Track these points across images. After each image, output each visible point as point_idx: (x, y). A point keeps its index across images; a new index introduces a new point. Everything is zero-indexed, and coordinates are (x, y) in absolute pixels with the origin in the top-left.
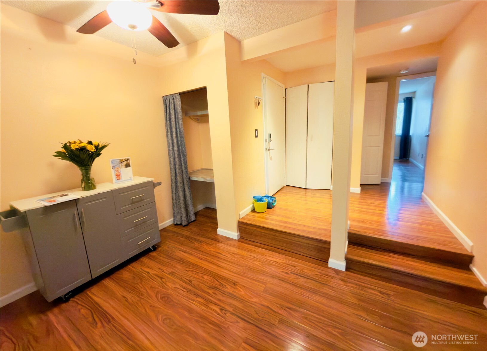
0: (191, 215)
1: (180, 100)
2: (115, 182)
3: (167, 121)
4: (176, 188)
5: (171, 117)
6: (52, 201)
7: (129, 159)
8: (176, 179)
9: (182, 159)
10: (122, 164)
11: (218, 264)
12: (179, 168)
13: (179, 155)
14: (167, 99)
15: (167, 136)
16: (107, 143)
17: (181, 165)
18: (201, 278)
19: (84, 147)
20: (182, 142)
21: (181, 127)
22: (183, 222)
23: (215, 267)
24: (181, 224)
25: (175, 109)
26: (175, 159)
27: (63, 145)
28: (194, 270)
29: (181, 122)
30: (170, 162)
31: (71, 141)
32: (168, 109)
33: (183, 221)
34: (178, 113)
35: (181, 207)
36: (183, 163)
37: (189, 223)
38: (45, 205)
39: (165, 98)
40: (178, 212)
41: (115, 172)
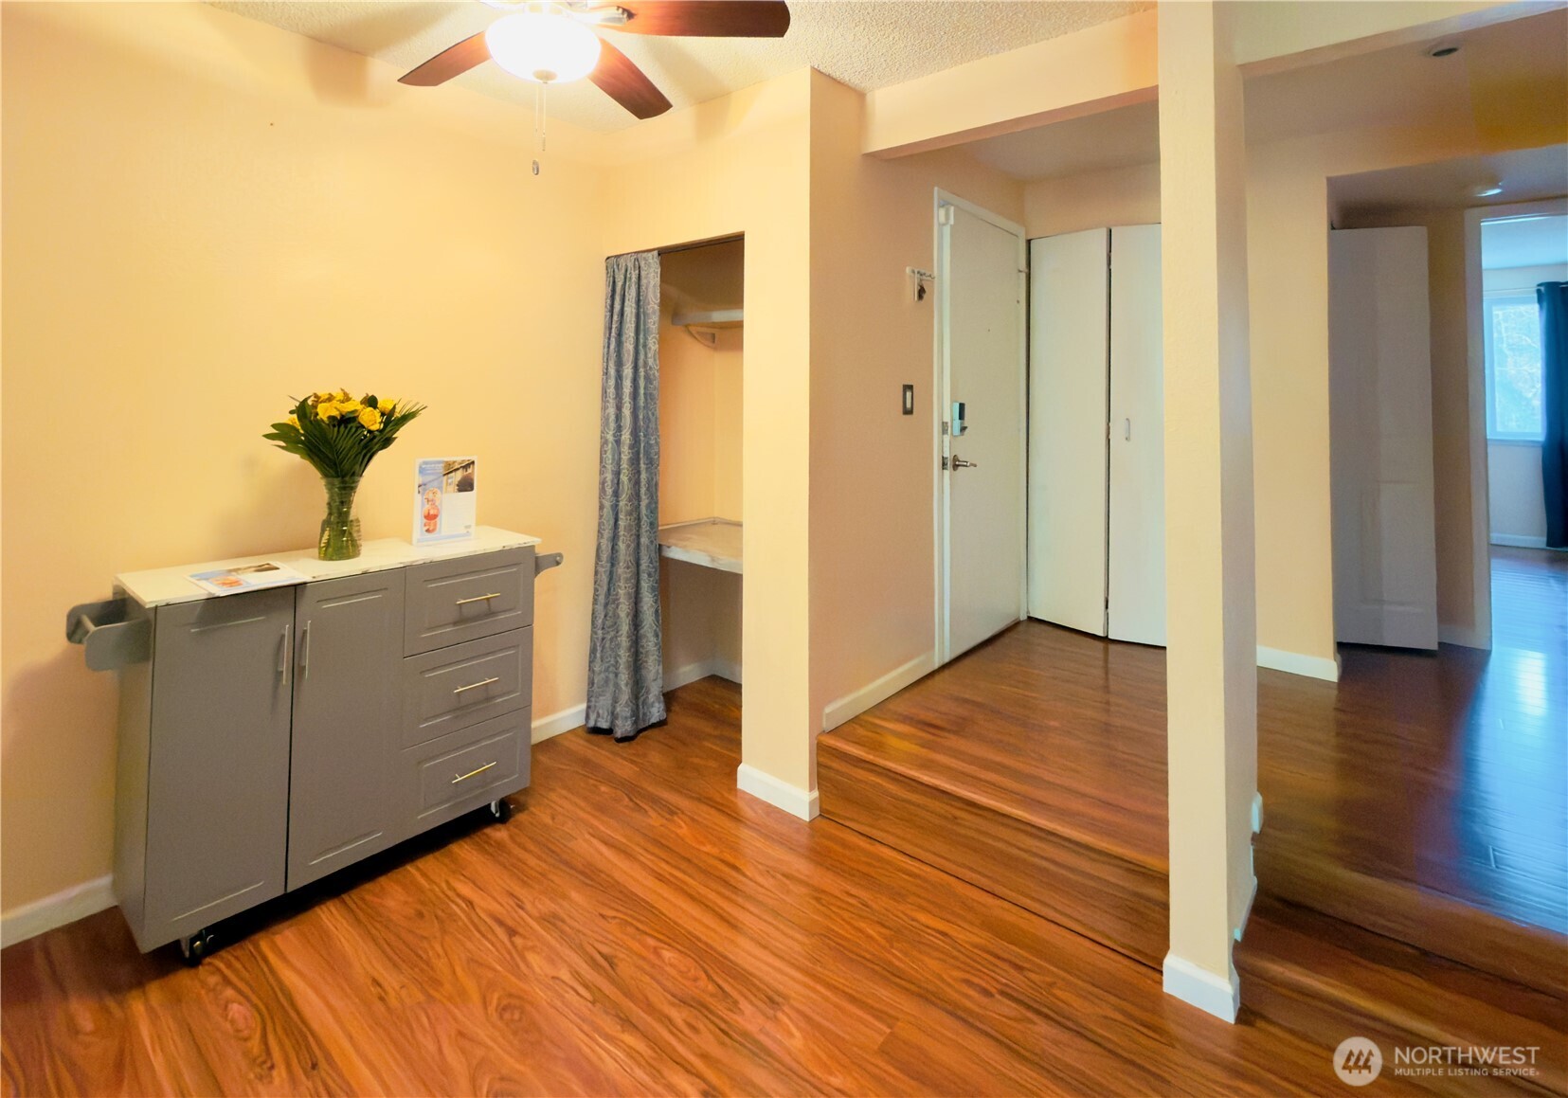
0: (651, 698)
1: (659, 271)
2: (419, 541)
3: (609, 339)
4: (609, 583)
5: (624, 325)
6: (231, 584)
7: (473, 463)
8: (614, 549)
9: (644, 476)
10: (448, 479)
11: (721, 911)
12: (629, 508)
13: (635, 461)
14: (618, 266)
15: (604, 392)
16: (418, 403)
17: (639, 499)
18: (652, 957)
19: (352, 415)
20: (650, 413)
21: (650, 362)
22: (619, 722)
23: (709, 920)
24: (609, 732)
25: (638, 301)
26: (617, 473)
27: (298, 404)
28: (629, 920)
29: (653, 345)
30: (603, 483)
31: (319, 394)
32: (618, 298)
33: (620, 719)
34: (648, 314)
35: (617, 662)
36: (643, 490)
37: (641, 731)
38: (210, 593)
39: (613, 262)
40: (607, 681)
41: (423, 505)
